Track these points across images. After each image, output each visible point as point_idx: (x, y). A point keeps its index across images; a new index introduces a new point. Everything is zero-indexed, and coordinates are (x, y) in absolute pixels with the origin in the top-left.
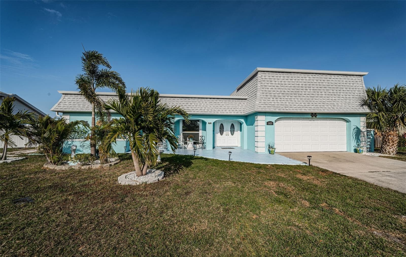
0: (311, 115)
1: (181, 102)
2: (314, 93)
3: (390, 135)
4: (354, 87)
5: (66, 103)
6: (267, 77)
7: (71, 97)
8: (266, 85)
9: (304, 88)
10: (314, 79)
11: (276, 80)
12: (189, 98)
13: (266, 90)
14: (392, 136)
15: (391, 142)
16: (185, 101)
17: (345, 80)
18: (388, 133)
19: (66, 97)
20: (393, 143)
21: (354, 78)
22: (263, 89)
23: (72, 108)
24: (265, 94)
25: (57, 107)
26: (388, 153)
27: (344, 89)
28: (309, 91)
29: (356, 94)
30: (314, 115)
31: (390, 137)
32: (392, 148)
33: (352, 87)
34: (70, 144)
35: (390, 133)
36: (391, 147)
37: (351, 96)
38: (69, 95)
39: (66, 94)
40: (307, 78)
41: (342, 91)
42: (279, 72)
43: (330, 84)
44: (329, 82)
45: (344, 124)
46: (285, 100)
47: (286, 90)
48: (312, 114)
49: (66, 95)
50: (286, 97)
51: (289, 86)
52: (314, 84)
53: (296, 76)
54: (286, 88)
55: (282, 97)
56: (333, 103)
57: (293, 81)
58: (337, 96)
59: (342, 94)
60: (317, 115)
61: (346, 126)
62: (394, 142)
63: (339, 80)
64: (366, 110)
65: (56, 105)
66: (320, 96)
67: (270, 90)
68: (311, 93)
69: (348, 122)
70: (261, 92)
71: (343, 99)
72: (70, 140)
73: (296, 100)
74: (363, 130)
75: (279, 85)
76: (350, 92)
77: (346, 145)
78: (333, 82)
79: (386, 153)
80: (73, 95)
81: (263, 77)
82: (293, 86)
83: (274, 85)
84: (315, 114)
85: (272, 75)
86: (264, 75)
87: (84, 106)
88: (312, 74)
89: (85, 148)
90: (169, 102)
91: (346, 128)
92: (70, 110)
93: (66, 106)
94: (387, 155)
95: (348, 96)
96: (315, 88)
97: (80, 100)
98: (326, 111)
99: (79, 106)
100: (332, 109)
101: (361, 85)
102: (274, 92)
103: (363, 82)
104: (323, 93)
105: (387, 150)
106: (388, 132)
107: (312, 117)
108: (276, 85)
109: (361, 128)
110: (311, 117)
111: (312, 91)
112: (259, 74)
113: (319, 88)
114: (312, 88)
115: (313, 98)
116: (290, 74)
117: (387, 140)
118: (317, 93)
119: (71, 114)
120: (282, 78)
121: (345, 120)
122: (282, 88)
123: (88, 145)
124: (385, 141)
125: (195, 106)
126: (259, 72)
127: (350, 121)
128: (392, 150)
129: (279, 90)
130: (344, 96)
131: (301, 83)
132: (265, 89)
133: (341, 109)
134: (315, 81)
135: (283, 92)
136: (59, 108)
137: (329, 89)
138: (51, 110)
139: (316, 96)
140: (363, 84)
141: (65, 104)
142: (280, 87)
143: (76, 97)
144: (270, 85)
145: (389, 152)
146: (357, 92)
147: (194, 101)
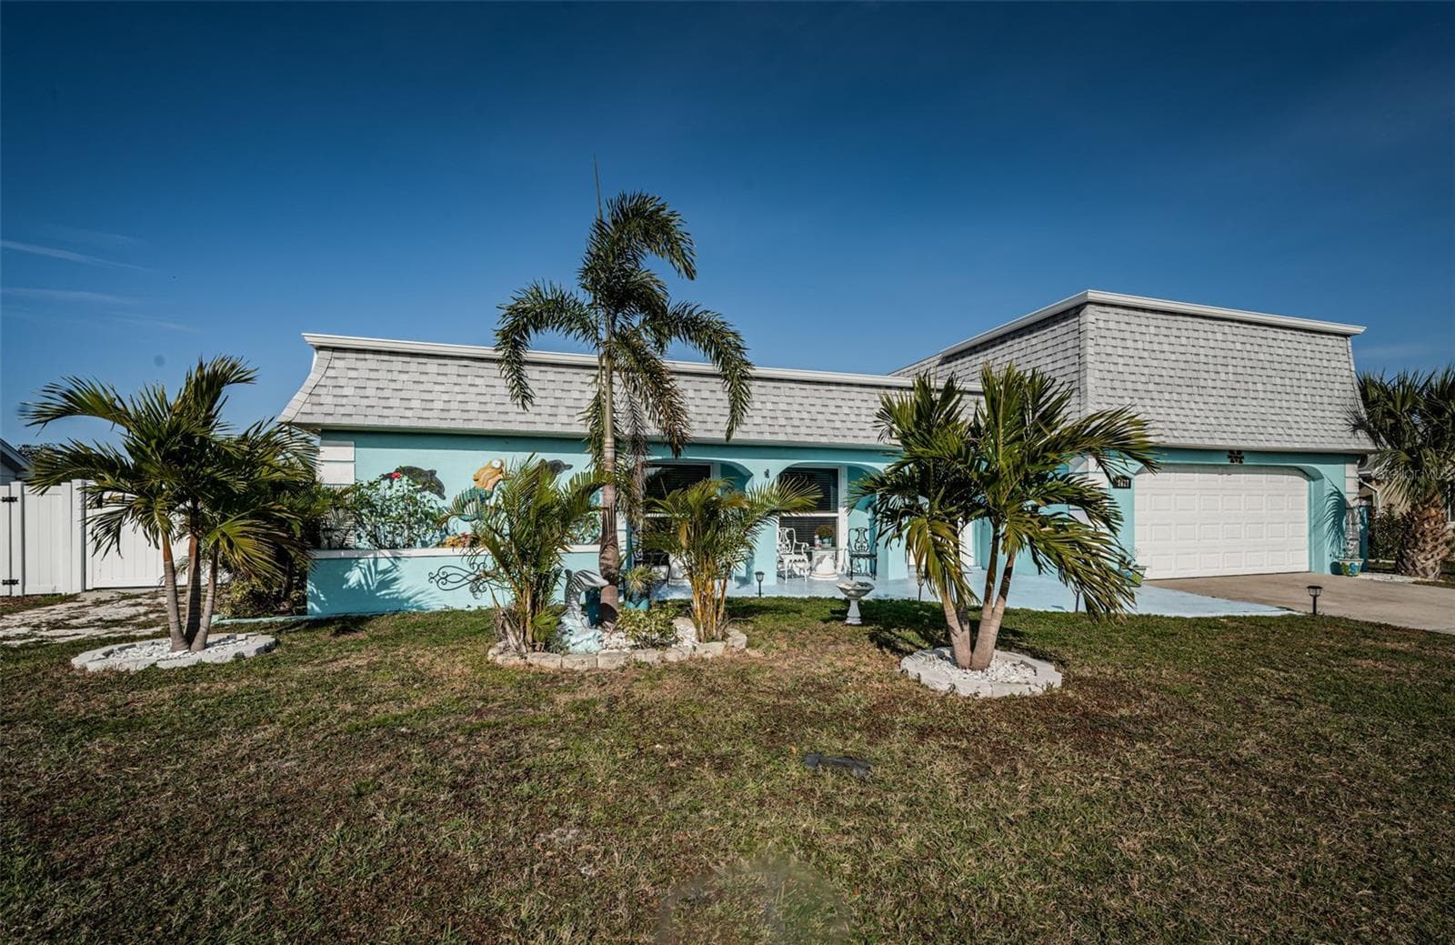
0: (1229, 457)
1: (805, 401)
2: (1237, 386)
3: (1428, 518)
4: (1331, 371)
5: (345, 391)
6: (1112, 325)
7: (359, 364)
8: (1109, 350)
9: (1211, 368)
10: (1235, 338)
11: (1138, 337)
12: (829, 383)
13: (1112, 368)
14: (1433, 523)
15: (1429, 539)
16: (817, 394)
17: (1308, 347)
18: (1420, 513)
19: (337, 363)
20: (1435, 544)
21: (1330, 343)
22: (1101, 367)
23: (378, 411)
24: (1108, 383)
25: (307, 408)
26: (1421, 573)
27: (1309, 376)
28: (1223, 376)
29: (1336, 393)
30: (1236, 458)
31: (1426, 526)
32: (1432, 556)
33: (1325, 371)
34: (385, 572)
35: (1427, 514)
36: (1429, 556)
37: (1326, 400)
38: (354, 355)
39: (334, 349)
40: (1219, 337)
41: (1303, 383)
43: (1276, 358)
44: (1272, 350)
45: (1302, 484)
46: (1165, 404)
47: (1164, 372)
48: (1231, 452)
49: (336, 354)
50: (1167, 396)
51: (1173, 357)
52: (1236, 354)
53: (1189, 326)
54: (1165, 364)
55: (1155, 395)
56: (1285, 418)
57: (1184, 341)
58: (1294, 397)
59: (1304, 391)
60: (1244, 458)
61: (1307, 493)
62: (1437, 539)
63: (1296, 345)
64: (1363, 442)
65: (300, 396)
66: (1252, 394)
67: (1121, 368)
68: (1230, 385)
69: (1314, 480)
70: (1097, 374)
71: (1306, 406)
72: (387, 553)
73: (1193, 405)
74: (1353, 504)
75: (1145, 354)
76: (1323, 385)
77: (1307, 552)
78: (1280, 352)
79: (1417, 574)
80: (368, 356)
81: (1101, 324)
82: (1183, 358)
83: (1131, 352)
84: (1239, 452)
85: (1126, 319)
86: (1103, 316)
87: (429, 405)
88: (1230, 324)
89: (449, 586)
90: (763, 398)
91: (1306, 498)
92: (372, 421)
93: (344, 401)
94: (1419, 579)
95: (1318, 399)
96: (1240, 370)
97: (404, 377)
98: (1273, 445)
99: (406, 404)
100: (1287, 438)
101: (1347, 366)
102: (1133, 378)
103: (1351, 355)
104: (1259, 386)
105: (1418, 564)
106: (1421, 509)
107: (1232, 461)
108: (1136, 353)
109: (1348, 498)
110: (1228, 463)
111: (1231, 377)
112: (1090, 314)
113: (1249, 370)
114: (1231, 369)
115: (1236, 401)
116: (1174, 318)
117: (1418, 536)
118: (1243, 385)
119: (362, 439)
120: (1152, 330)
121: (1305, 473)
122: (1155, 363)
123: (465, 574)
124: (1414, 537)
125: (853, 418)
126: (1088, 306)
127: (1321, 477)
128: (1431, 562)
129: (1146, 371)
130: (1309, 398)
131: (1202, 351)
132: (1106, 366)
133: (1309, 439)
134: (1239, 346)
135: (1157, 379)
136: (316, 409)
137: (1273, 373)
139: (1243, 394)
140: (1352, 361)
141: (338, 391)
142: (1150, 362)
143: (385, 366)
144: (1120, 351)
145: (1424, 570)
146: (1337, 386)
147: (846, 396)
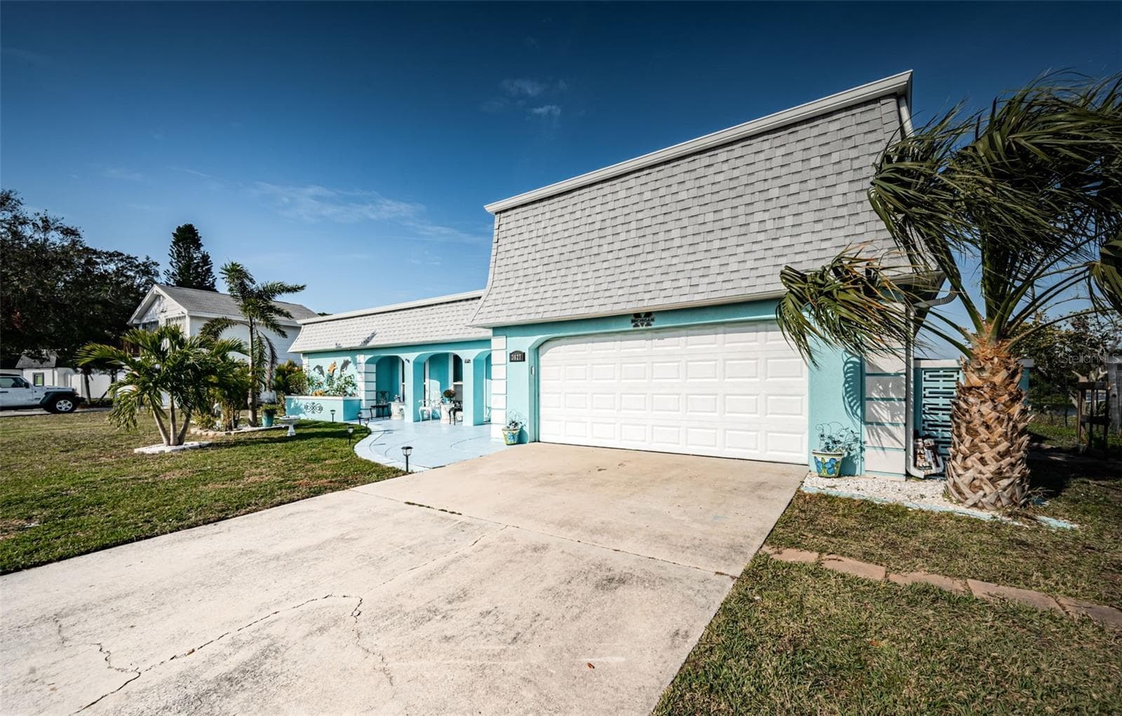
0: (633, 321)
2: (642, 241)
6: (512, 225)
9: (610, 231)
11: (533, 227)
22: (501, 263)
28: (623, 236)
30: (642, 321)
42: (541, 200)
46: (549, 281)
47: (555, 252)
48: (637, 315)
50: (555, 273)
51: (566, 234)
53: (587, 196)
54: (557, 244)
57: (579, 214)
58: (736, 231)
60: (653, 320)
66: (663, 245)
68: (631, 243)
70: (497, 271)
73: (579, 276)
75: (539, 241)
81: (504, 228)
82: (577, 231)
84: (648, 314)
85: (525, 215)
86: (506, 220)
96: (646, 222)
104: (676, 233)
107: (636, 326)
108: (531, 243)
110: (632, 328)
111: (633, 234)
112: (497, 222)
113: (661, 218)
114: (634, 225)
115: (637, 259)
116: (570, 195)
118: (650, 238)
119: (312, 355)
120: (548, 215)
122: (547, 246)
126: (497, 216)
129: (538, 255)
131: (599, 217)
132: (505, 262)
135: (546, 260)
138: (290, 350)
139: (649, 248)
142: (541, 247)
